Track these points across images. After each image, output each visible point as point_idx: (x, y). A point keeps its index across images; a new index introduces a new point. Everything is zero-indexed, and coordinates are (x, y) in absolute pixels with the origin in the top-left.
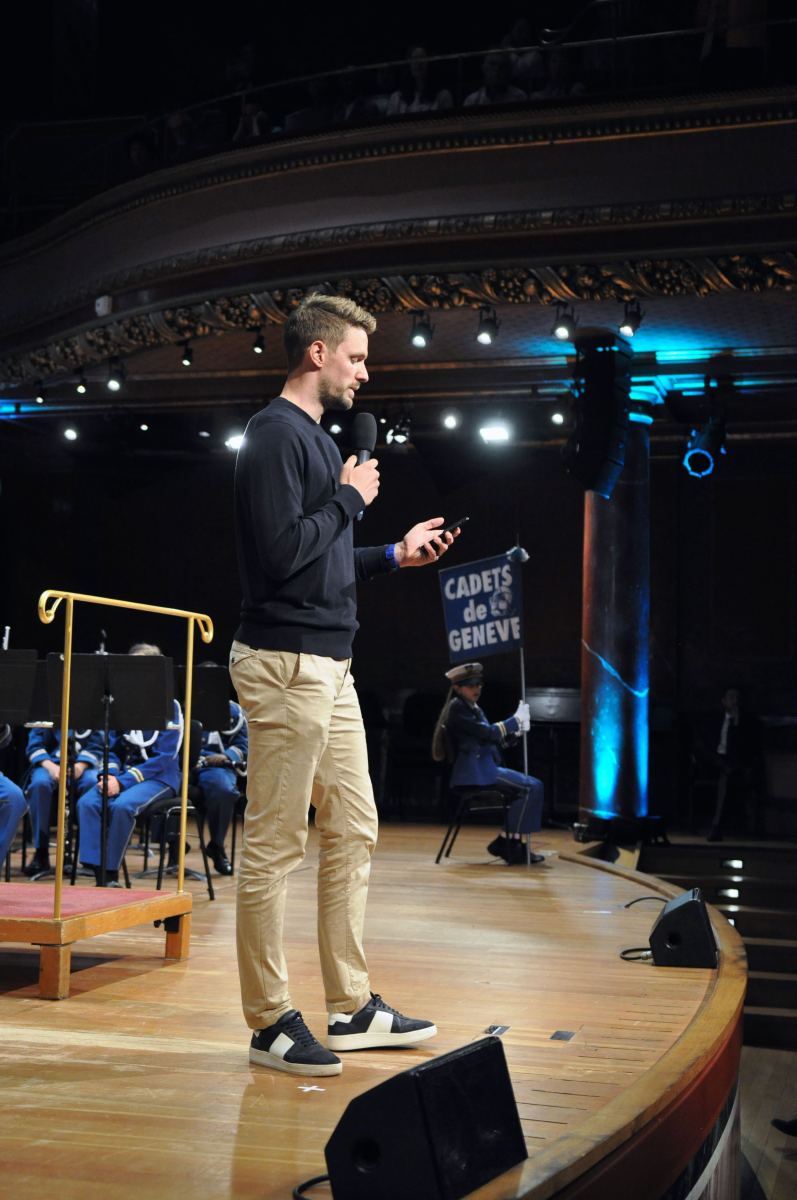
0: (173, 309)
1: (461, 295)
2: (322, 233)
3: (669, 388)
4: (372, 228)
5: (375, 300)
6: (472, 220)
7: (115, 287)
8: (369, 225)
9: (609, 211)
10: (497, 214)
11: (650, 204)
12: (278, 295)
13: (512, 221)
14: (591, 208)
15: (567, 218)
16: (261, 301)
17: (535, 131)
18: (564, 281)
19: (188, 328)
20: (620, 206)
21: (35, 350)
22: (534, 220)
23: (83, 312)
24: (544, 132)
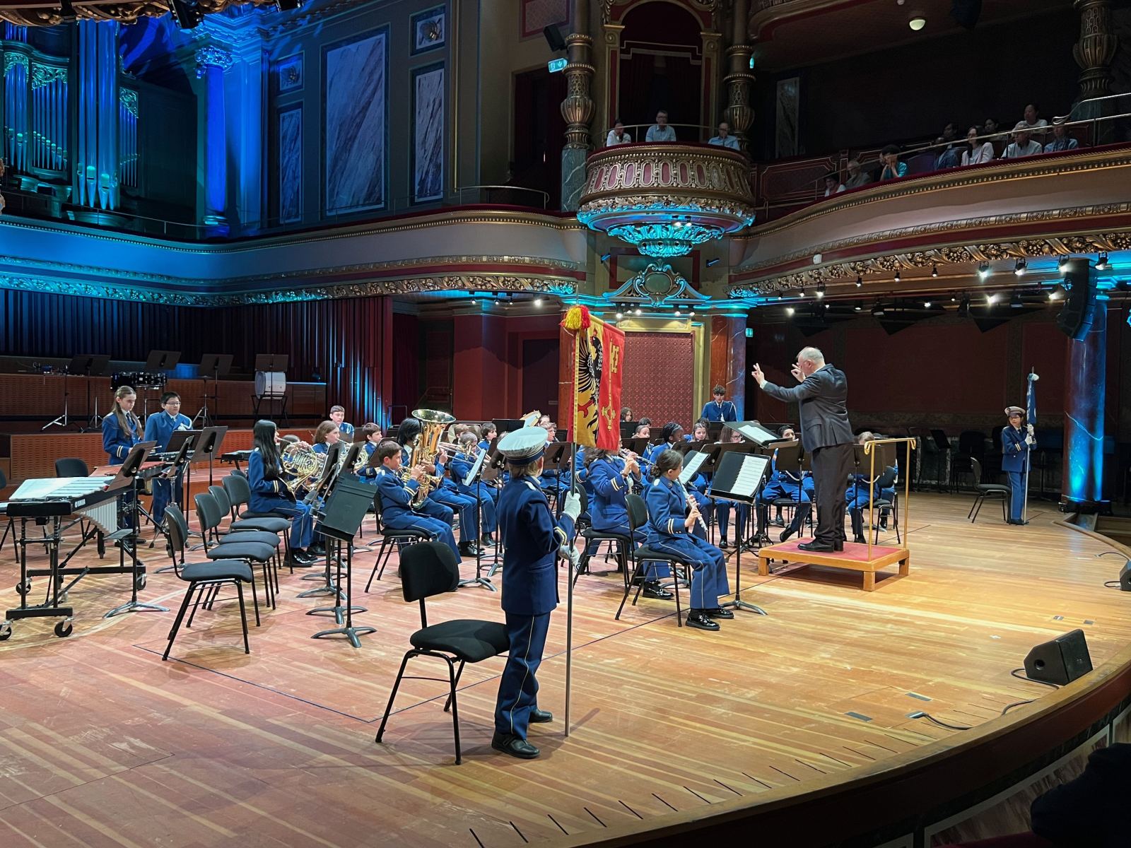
0: (855, 262)
1: (1007, 253)
2: (933, 226)
5: (961, 257)
6: (1014, 216)
7: (823, 251)
8: (958, 221)
9: (1091, 208)
10: (1028, 213)
11: (1115, 204)
12: (909, 256)
13: (1036, 217)
14: (1081, 208)
15: (1067, 213)
16: (900, 259)
17: (1049, 169)
18: (1065, 245)
19: (862, 271)
20: (1098, 206)
21: (781, 277)
22: (1048, 216)
23: (806, 261)
24: (1054, 169)
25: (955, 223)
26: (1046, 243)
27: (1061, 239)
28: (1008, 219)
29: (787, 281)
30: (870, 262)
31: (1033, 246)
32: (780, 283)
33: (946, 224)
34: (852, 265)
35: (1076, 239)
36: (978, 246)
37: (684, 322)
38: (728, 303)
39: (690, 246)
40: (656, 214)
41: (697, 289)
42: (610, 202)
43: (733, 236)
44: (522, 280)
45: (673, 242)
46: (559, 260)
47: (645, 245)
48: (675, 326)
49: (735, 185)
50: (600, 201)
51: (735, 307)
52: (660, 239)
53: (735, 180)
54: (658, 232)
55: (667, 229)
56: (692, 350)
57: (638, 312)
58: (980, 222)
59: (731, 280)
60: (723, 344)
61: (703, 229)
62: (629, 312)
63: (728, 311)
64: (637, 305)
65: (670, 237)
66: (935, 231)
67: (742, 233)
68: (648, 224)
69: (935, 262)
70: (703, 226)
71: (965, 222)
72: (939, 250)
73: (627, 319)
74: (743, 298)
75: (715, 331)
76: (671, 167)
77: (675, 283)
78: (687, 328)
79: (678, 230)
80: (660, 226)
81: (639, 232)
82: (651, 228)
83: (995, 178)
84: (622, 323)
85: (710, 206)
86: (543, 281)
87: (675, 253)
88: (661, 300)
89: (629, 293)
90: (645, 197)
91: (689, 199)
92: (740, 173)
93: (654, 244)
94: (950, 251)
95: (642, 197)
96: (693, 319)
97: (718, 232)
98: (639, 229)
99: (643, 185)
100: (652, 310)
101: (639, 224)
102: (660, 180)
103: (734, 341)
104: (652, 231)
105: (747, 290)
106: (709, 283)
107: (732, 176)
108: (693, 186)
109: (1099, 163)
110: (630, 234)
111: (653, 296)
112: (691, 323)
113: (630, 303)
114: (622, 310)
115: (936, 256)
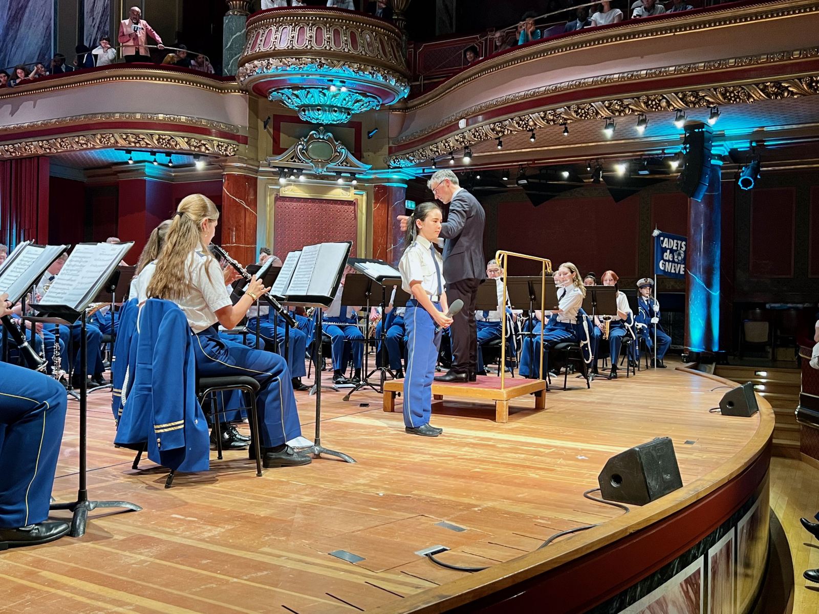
0: (494, 123)
1: (629, 109)
3: (731, 147)
4: (586, 80)
5: (588, 114)
6: (635, 73)
7: (467, 115)
8: (585, 79)
9: (703, 64)
10: (647, 70)
11: (724, 60)
12: (542, 114)
13: (655, 73)
14: (694, 64)
15: (682, 69)
16: (534, 117)
17: (666, 29)
18: (680, 99)
19: (501, 131)
20: (709, 62)
21: (432, 145)
22: (666, 72)
23: (454, 127)
24: (671, 29)
25: (583, 81)
26: (664, 98)
27: (676, 94)
28: (630, 76)
29: (437, 147)
30: (507, 122)
31: (652, 101)
32: (431, 150)
33: (574, 82)
34: (492, 126)
35: (690, 93)
36: (603, 102)
37: (347, 189)
38: (388, 172)
39: (349, 114)
40: (310, 77)
41: (359, 158)
42: (265, 63)
43: (392, 108)
44: (178, 139)
45: (332, 108)
46: (218, 122)
47: (304, 111)
48: (339, 193)
49: (388, 55)
50: (256, 62)
51: (395, 176)
52: (319, 105)
53: (388, 49)
54: (315, 98)
55: (325, 95)
56: (356, 217)
57: (302, 178)
58: (605, 79)
59: (391, 151)
60: (383, 212)
61: (360, 97)
62: (292, 177)
63: (389, 180)
64: (300, 170)
65: (328, 103)
66: (565, 90)
67: (399, 105)
68: (305, 88)
69: (566, 119)
70: (359, 94)
71: (592, 79)
72: (569, 107)
73: (291, 185)
74: (401, 168)
75: (377, 200)
76: (324, 31)
77: (336, 151)
78: (350, 195)
79: (335, 96)
80: (317, 90)
81: (297, 96)
82: (309, 92)
83: (618, 39)
84: (286, 189)
85: (363, 71)
86: (200, 141)
87: (334, 121)
88: (323, 167)
89: (292, 159)
90: (299, 59)
91: (342, 63)
92: (394, 44)
93: (312, 110)
94: (579, 108)
95: (296, 59)
96: (356, 188)
97: (376, 103)
98: (296, 92)
99: (296, 46)
100: (315, 176)
101: (296, 88)
102: (314, 44)
103: (394, 209)
104: (310, 96)
105: (404, 159)
106: (370, 153)
107: (386, 46)
108: (346, 50)
109: (710, 23)
110: (289, 98)
111: (316, 163)
112: (353, 191)
113: (294, 169)
114: (285, 175)
115: (566, 113)
